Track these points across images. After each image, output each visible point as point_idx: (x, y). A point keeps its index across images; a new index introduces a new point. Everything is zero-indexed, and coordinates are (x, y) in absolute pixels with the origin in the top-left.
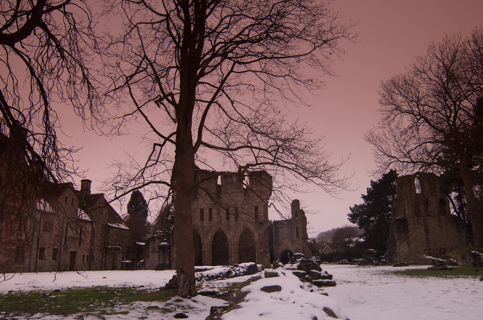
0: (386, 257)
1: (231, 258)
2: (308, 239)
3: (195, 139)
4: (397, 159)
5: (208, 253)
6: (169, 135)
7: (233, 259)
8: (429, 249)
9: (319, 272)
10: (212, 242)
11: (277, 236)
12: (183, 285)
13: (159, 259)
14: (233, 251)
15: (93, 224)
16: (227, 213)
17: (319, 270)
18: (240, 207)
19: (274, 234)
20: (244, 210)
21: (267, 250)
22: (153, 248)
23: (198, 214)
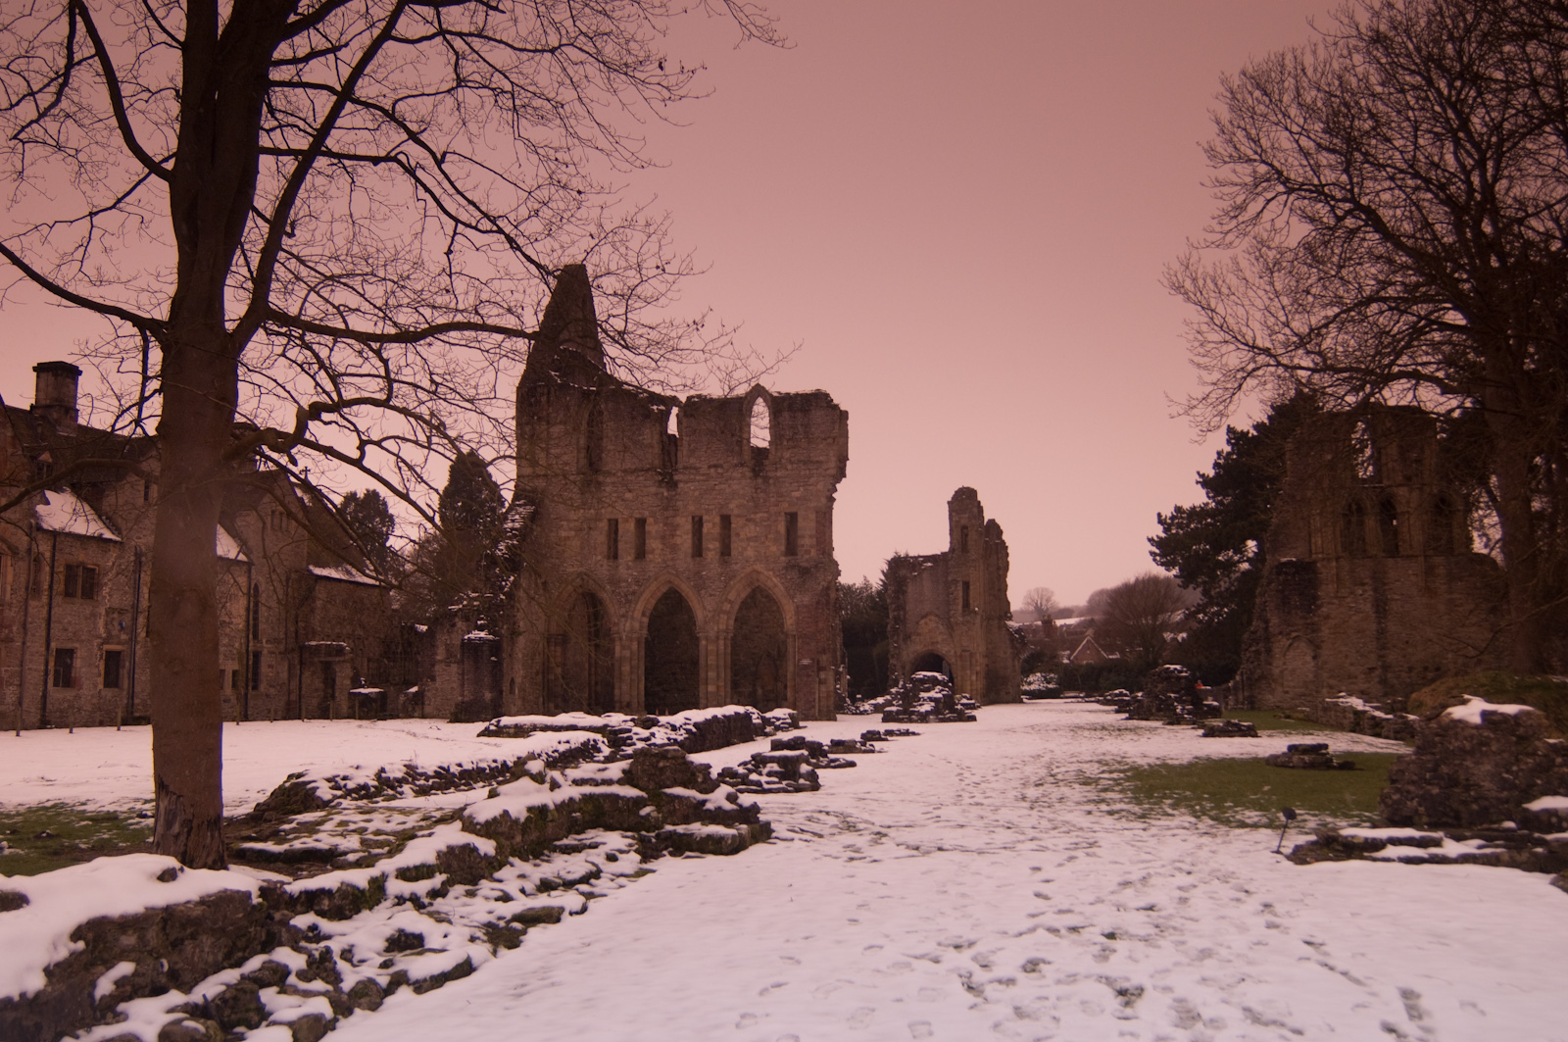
0: (1235, 688)
1: (707, 684)
2: (1011, 618)
5: (632, 668)
8: (1386, 668)
9: (700, 797)
10: (645, 632)
11: (901, 607)
12: (163, 836)
13: (462, 685)
14: (712, 660)
15: (253, 571)
16: (694, 535)
17: (704, 786)
18: (738, 516)
19: (888, 601)
20: (753, 527)
21: (824, 659)
22: (448, 650)
23: (600, 537)
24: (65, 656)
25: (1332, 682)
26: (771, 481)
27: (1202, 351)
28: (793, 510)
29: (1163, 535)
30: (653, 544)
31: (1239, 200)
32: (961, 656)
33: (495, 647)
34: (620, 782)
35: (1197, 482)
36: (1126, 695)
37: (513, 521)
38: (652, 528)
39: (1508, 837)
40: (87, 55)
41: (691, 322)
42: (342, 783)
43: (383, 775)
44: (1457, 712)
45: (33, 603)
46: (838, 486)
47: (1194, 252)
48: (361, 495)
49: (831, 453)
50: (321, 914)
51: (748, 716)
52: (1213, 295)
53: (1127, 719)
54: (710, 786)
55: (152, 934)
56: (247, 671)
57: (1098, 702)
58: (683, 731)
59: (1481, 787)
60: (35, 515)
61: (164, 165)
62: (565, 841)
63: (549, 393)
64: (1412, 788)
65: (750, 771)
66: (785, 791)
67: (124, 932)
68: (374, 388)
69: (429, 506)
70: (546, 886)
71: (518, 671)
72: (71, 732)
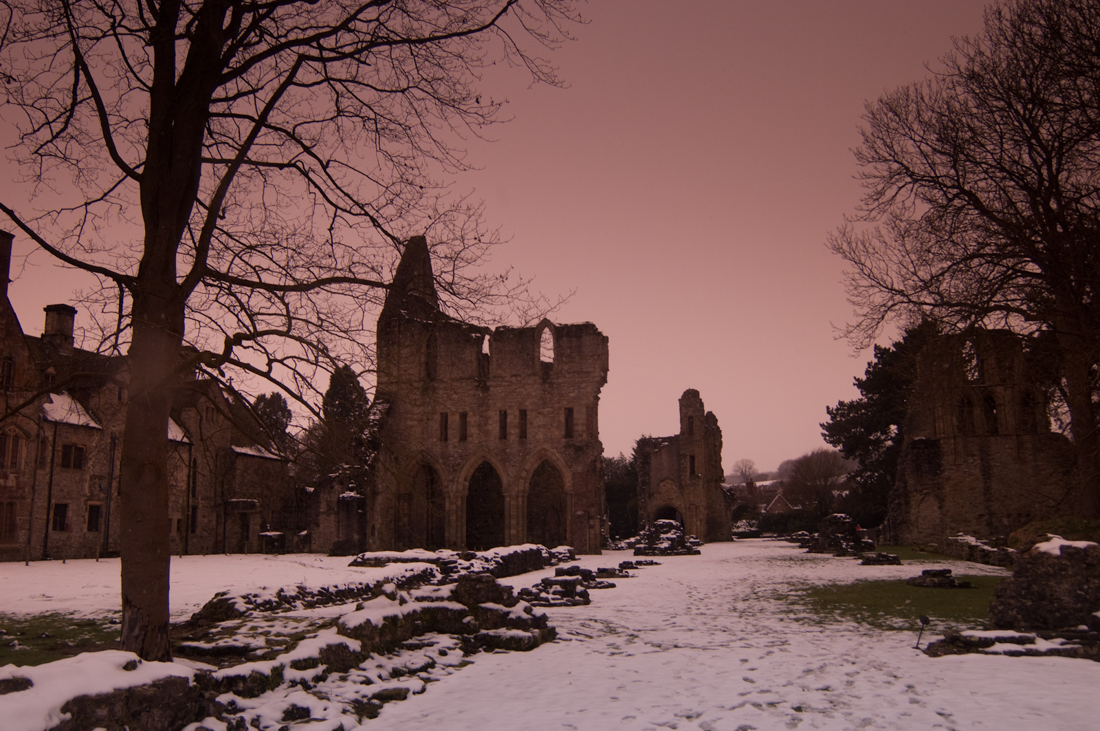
1: (510, 528)
2: (724, 481)
5: (457, 517)
7: (513, 532)
8: (991, 514)
9: (506, 609)
10: (466, 492)
11: (646, 473)
13: (339, 530)
14: (513, 512)
15: (193, 450)
16: (501, 423)
17: (508, 602)
18: (532, 410)
19: (638, 470)
20: (542, 418)
21: (593, 510)
22: (328, 505)
23: (435, 425)
24: (61, 510)
25: (953, 525)
26: (555, 386)
27: (856, 292)
28: (570, 406)
29: (831, 422)
30: (472, 430)
31: (880, 188)
32: (689, 508)
33: (361, 503)
34: (449, 599)
35: (854, 384)
36: (806, 535)
38: (472, 419)
39: (1082, 636)
40: (86, 96)
41: (498, 276)
42: (253, 599)
43: (282, 594)
44: (1043, 547)
45: (39, 472)
46: (601, 389)
47: (849, 224)
48: (268, 396)
49: (597, 366)
50: (237, 693)
51: (539, 551)
52: (863, 253)
53: (807, 552)
54: (512, 602)
55: (118, 708)
56: (188, 520)
57: (786, 540)
58: (493, 563)
59: (1061, 600)
60: (43, 410)
61: (137, 171)
62: (410, 641)
63: (400, 325)
64: (1012, 601)
65: (541, 591)
66: (565, 605)
67: (99, 707)
68: (278, 323)
69: (316, 405)
70: (396, 673)
71: (377, 520)
72: (64, 563)
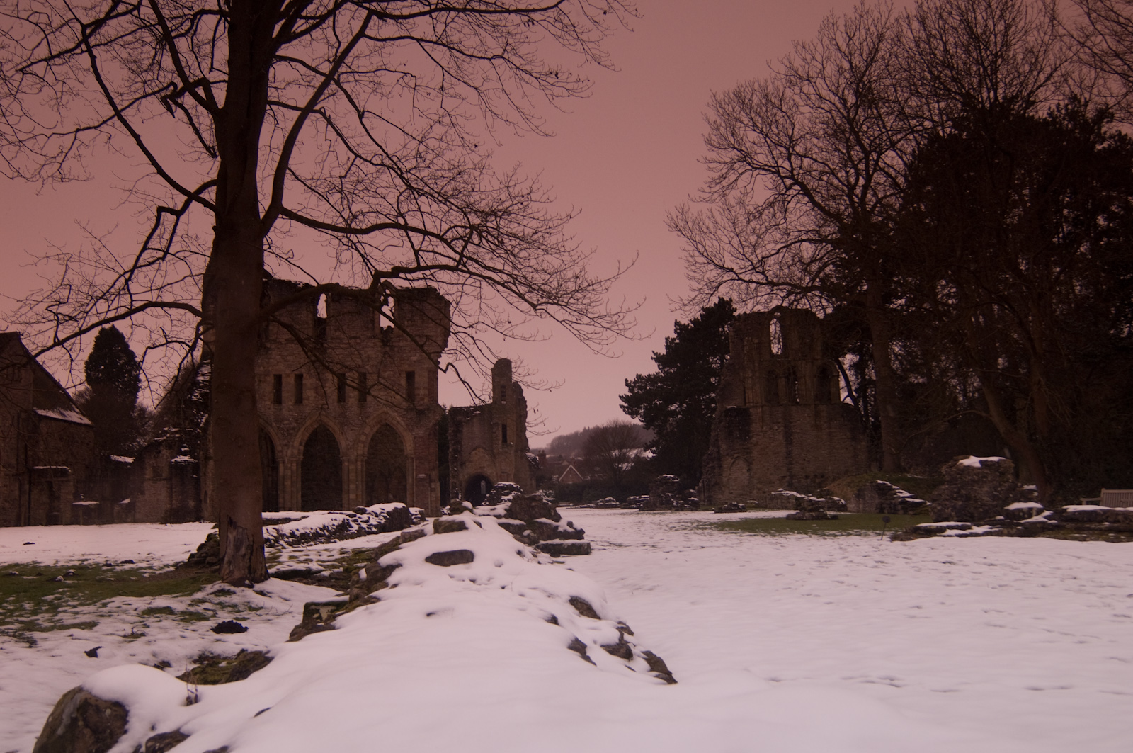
0: (699, 491)
1: (348, 492)
2: (529, 451)
3: (265, 201)
4: (736, 274)
5: (292, 483)
6: (199, 186)
7: (352, 496)
8: (792, 476)
9: (555, 524)
10: (302, 456)
11: (458, 442)
12: (233, 556)
13: (171, 497)
14: (352, 476)
16: (339, 386)
17: (555, 518)
18: (372, 374)
19: (449, 438)
21: (434, 474)
22: (155, 471)
23: (268, 388)
26: (396, 349)
28: (410, 369)
29: (629, 394)
30: (309, 394)
33: (195, 468)
35: (653, 359)
37: (203, 375)
38: (309, 382)
39: (1002, 523)
44: (966, 462)
49: (439, 330)
59: (983, 499)
71: (209, 486)
